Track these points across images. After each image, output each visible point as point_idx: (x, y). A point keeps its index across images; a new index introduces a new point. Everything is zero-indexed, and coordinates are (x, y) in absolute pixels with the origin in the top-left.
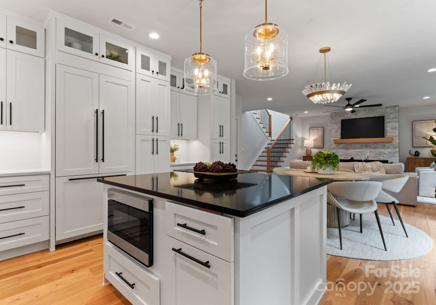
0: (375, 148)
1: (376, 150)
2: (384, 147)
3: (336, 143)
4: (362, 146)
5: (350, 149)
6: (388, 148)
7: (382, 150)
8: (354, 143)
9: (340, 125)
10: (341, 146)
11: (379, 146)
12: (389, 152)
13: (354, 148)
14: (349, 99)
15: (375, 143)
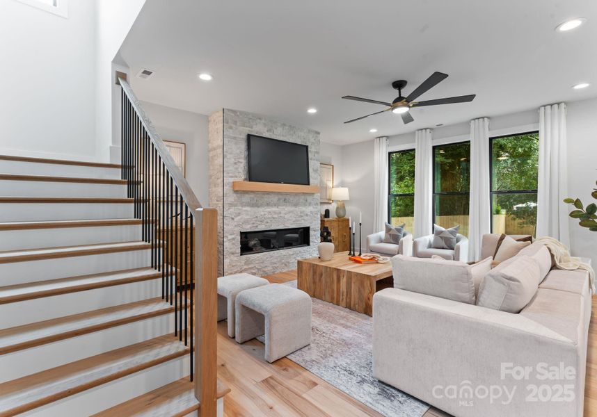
0: (296, 205)
1: (297, 209)
2: (306, 203)
3: (236, 192)
4: (279, 200)
5: (262, 205)
6: (310, 204)
7: (304, 209)
8: (269, 193)
9: (243, 146)
10: (246, 198)
11: (301, 200)
12: (311, 212)
13: (268, 205)
14: (399, 85)
15: (296, 194)
